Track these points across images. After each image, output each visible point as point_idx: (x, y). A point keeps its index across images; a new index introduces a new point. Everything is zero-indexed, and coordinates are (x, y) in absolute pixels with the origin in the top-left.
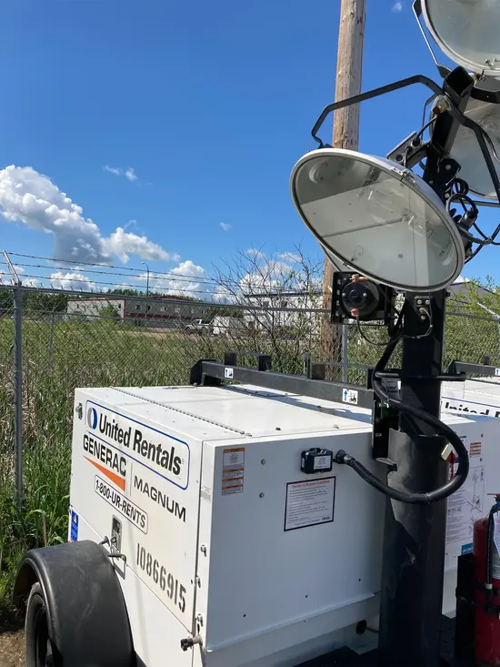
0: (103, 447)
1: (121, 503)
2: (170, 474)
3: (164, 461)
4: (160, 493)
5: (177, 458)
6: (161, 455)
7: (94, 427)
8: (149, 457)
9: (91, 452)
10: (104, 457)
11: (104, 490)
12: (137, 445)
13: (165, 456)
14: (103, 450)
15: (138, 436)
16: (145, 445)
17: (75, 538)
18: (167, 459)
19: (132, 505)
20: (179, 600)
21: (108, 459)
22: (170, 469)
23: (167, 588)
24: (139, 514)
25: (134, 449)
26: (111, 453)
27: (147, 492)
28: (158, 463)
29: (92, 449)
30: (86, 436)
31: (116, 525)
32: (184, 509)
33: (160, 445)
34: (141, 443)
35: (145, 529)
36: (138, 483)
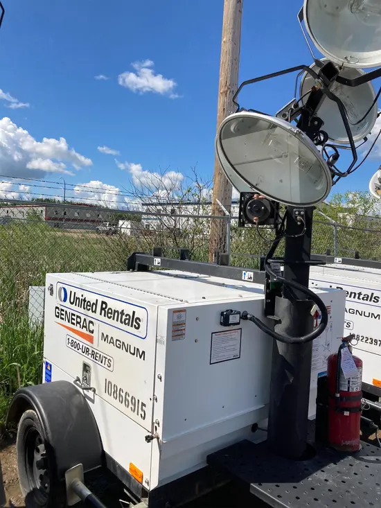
0: (73, 315)
1: (90, 352)
2: (132, 330)
3: (127, 321)
4: (123, 343)
5: (138, 318)
6: (124, 317)
7: (65, 300)
8: (113, 319)
9: (62, 319)
10: (75, 322)
11: (74, 345)
12: (103, 311)
13: (128, 317)
14: (73, 317)
15: (104, 306)
16: (110, 311)
17: (48, 380)
18: (129, 320)
19: (100, 353)
20: (140, 412)
21: (77, 322)
22: (132, 326)
23: (130, 405)
24: (106, 358)
25: (101, 314)
26: (80, 318)
27: (113, 343)
28: (121, 322)
29: (63, 317)
30: (57, 308)
31: (86, 368)
32: (143, 352)
33: (123, 311)
34: (106, 310)
35: (111, 369)
36: (105, 338)
